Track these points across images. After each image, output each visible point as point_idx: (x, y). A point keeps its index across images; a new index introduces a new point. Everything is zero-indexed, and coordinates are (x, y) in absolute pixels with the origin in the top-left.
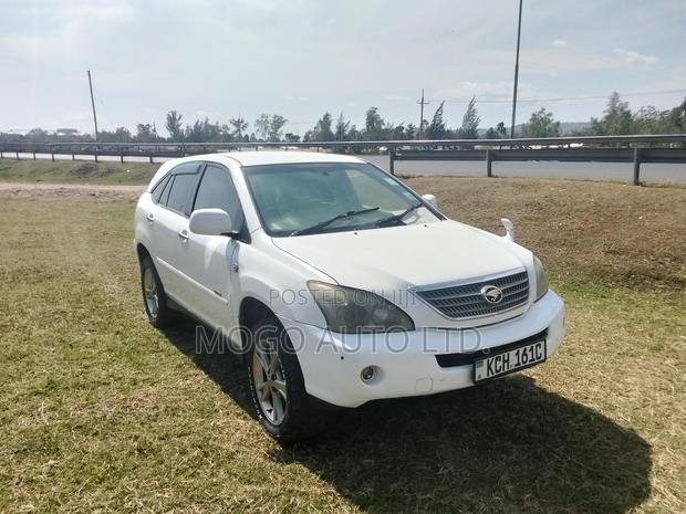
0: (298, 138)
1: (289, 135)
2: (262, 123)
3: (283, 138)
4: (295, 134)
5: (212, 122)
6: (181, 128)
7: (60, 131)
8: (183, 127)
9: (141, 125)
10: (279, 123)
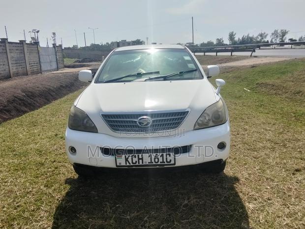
0: (296, 40)
1: (291, 40)
2: (275, 34)
3: (287, 41)
4: (294, 39)
5: (251, 36)
6: (235, 39)
7: (187, 44)
8: (236, 39)
9: (218, 39)
10: (284, 33)
